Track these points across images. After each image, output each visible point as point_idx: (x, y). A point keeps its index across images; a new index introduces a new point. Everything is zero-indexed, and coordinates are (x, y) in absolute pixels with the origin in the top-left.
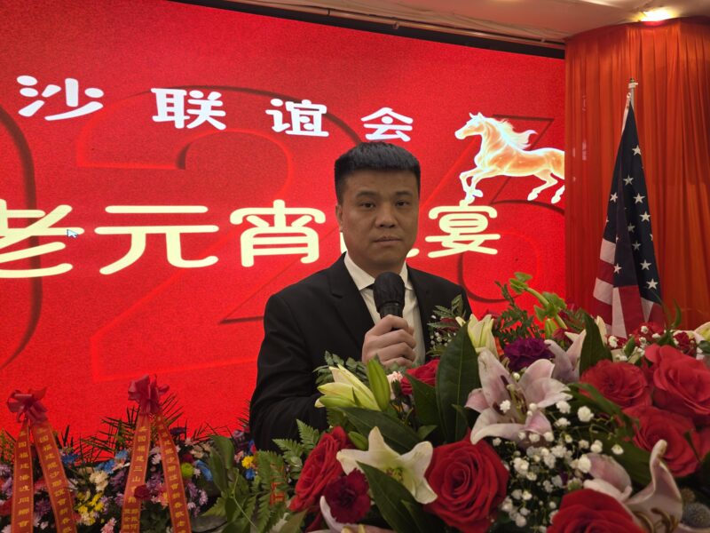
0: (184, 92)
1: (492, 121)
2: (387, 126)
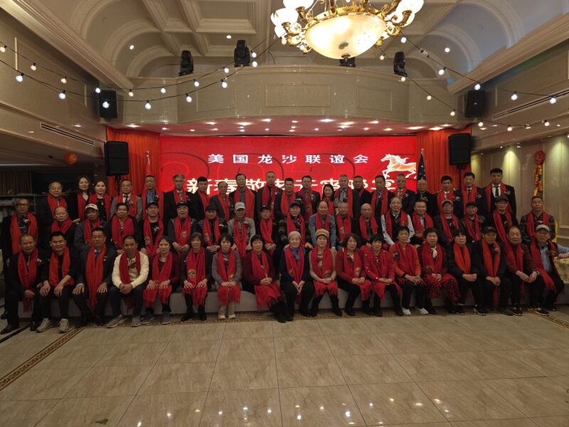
0: (312, 156)
1: (393, 156)
2: (360, 159)
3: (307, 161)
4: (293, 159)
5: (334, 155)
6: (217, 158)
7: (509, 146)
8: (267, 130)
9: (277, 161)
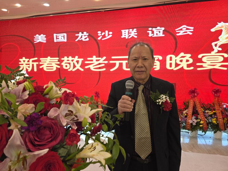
0: (128, 30)
2: (184, 30)
3: (123, 36)
4: (109, 35)
5: (152, 28)
6: (41, 38)
9: (93, 38)
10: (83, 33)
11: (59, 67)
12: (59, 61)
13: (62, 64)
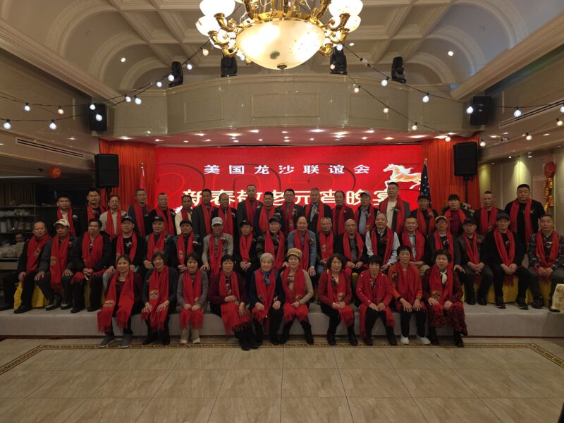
0: (310, 166)
1: (397, 166)
2: (361, 169)
3: (305, 172)
4: (290, 169)
5: (333, 165)
6: (213, 169)
7: (519, 156)
8: (261, 140)
9: (273, 171)
10: (263, 166)
11: (234, 201)
12: (234, 194)
13: (238, 198)
